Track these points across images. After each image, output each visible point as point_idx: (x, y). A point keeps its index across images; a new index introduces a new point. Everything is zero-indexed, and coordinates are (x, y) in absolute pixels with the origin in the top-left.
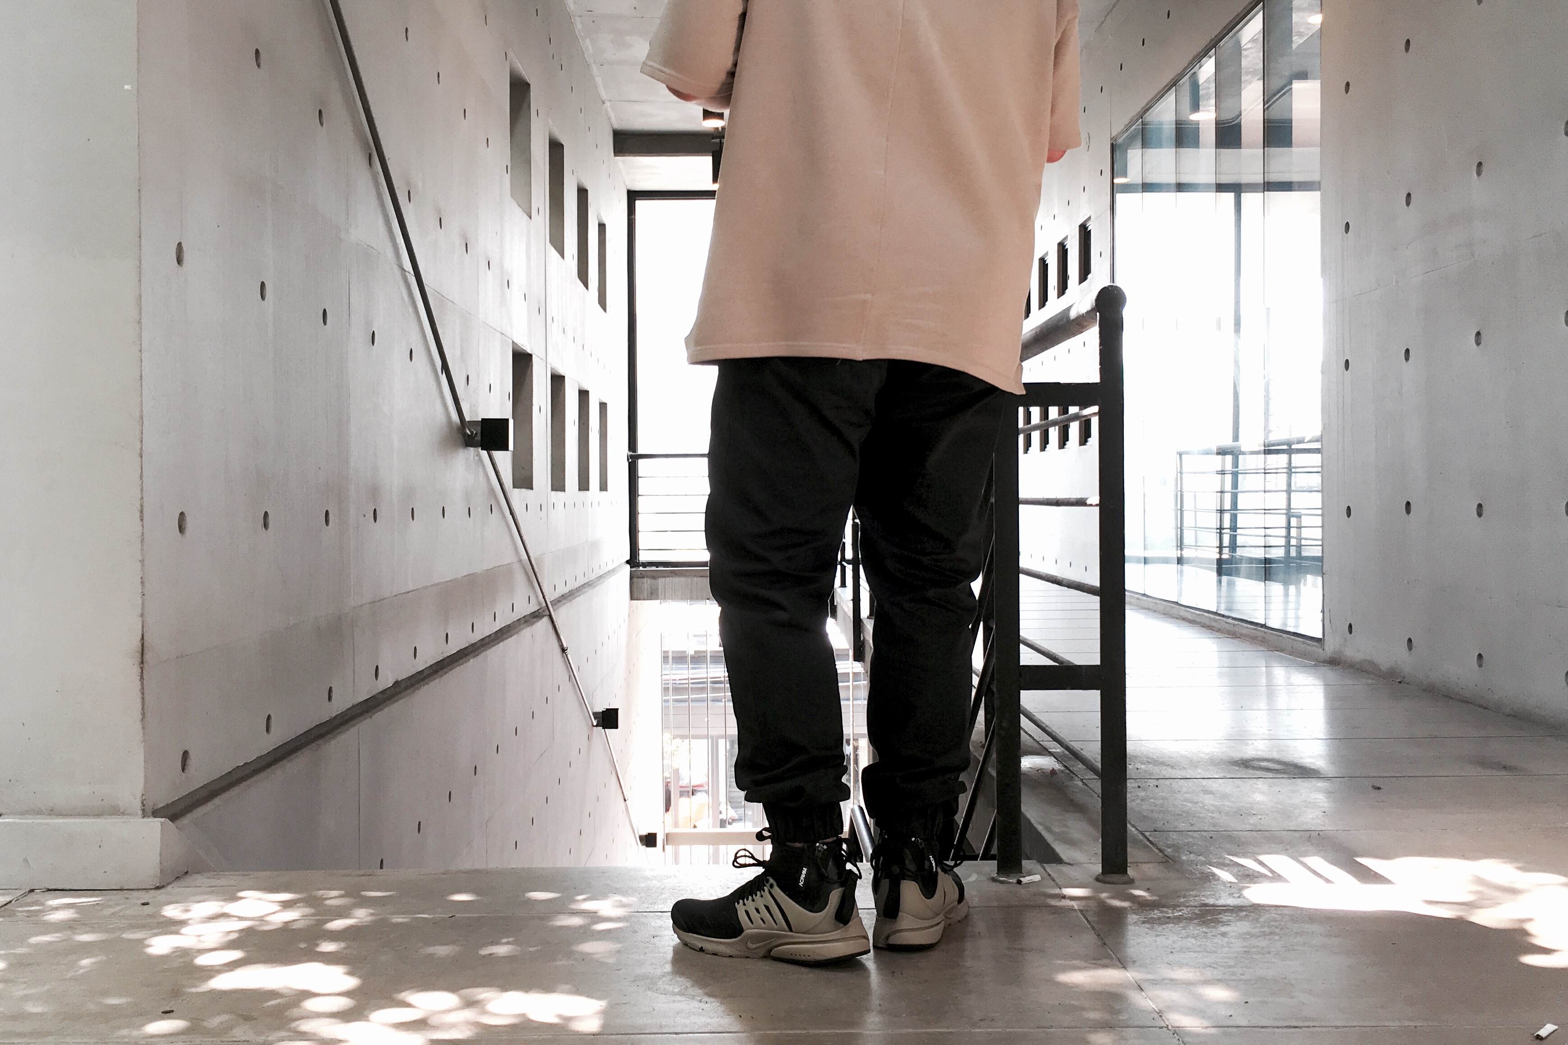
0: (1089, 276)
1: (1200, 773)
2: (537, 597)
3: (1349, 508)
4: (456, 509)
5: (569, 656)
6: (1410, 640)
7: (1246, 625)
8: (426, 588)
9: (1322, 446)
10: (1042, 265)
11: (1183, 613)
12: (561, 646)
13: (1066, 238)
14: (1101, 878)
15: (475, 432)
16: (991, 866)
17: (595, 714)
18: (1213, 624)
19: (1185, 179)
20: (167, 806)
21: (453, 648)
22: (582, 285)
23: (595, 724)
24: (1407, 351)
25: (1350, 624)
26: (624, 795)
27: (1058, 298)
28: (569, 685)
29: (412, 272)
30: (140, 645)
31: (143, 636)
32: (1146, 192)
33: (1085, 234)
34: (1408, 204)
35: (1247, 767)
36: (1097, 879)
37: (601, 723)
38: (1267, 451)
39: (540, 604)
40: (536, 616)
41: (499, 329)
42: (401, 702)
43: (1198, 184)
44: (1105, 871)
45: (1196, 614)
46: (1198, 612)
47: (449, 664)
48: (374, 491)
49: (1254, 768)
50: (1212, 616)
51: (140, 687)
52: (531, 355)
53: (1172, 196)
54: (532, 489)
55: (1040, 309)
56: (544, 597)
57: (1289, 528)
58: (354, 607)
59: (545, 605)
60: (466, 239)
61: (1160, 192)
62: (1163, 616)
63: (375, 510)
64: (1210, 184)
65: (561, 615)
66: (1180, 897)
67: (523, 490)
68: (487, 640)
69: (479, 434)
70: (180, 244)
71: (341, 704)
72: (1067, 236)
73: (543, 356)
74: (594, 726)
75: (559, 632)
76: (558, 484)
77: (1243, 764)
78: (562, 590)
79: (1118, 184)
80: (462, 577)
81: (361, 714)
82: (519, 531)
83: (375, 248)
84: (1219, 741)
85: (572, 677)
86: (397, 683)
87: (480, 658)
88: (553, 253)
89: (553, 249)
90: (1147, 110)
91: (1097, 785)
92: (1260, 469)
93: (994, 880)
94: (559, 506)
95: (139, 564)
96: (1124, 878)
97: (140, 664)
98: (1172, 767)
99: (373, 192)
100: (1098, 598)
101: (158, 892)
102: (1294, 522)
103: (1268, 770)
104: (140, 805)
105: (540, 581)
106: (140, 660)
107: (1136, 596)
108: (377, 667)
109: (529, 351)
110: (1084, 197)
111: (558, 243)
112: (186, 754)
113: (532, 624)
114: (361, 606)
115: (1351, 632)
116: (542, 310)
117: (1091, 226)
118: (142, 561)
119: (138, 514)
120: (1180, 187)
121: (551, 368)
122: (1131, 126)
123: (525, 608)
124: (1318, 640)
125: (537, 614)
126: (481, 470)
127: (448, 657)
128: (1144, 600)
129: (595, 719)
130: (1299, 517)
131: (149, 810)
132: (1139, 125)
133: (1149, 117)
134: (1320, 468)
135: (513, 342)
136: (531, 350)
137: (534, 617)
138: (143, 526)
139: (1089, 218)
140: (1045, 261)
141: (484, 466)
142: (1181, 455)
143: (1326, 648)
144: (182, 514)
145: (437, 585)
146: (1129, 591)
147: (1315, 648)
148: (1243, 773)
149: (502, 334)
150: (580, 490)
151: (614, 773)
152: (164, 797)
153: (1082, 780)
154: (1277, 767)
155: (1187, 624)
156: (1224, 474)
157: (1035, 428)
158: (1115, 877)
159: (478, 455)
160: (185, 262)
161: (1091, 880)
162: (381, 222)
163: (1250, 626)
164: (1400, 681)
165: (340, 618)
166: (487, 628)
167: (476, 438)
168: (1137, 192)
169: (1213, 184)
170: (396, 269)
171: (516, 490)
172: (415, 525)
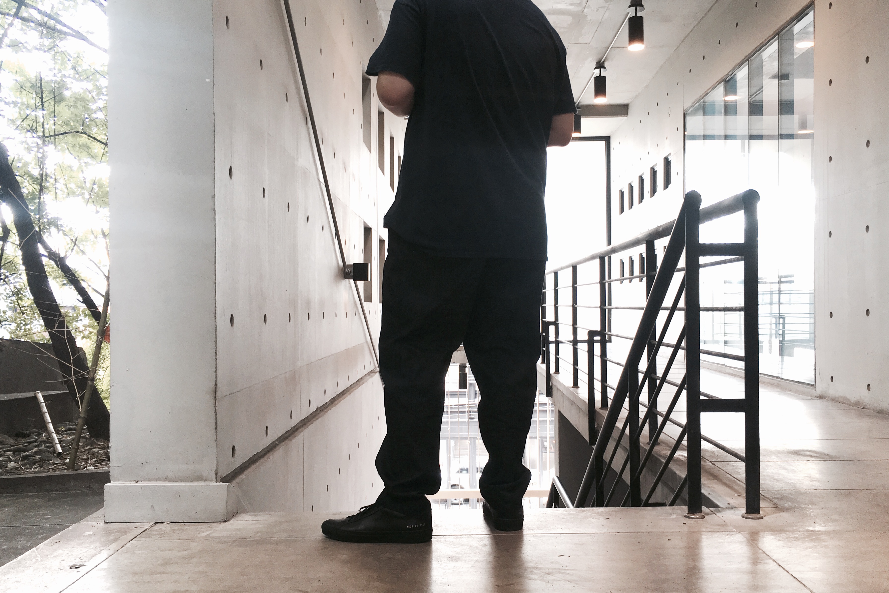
0: (670, 186)
2: (374, 363)
3: (831, 313)
4: (341, 314)
6: (869, 385)
7: (767, 377)
8: (329, 356)
10: (641, 180)
13: (656, 165)
14: (745, 515)
15: (350, 271)
16: (684, 510)
19: (729, 133)
20: (226, 476)
21: (340, 390)
24: (867, 227)
25: (832, 376)
27: (651, 197)
29: (324, 182)
30: (214, 387)
31: (216, 382)
32: (705, 140)
33: (667, 163)
34: (868, 146)
35: (799, 455)
36: (743, 516)
38: (780, 282)
39: (375, 365)
41: (359, 215)
42: (320, 419)
44: (747, 512)
47: (338, 399)
48: (308, 303)
49: (803, 455)
51: (214, 411)
52: (371, 229)
53: (722, 141)
54: (372, 302)
55: (639, 204)
58: (300, 367)
60: (345, 164)
63: (309, 314)
64: (745, 135)
66: (792, 526)
67: (368, 303)
68: (354, 385)
69: (352, 272)
70: (231, 167)
71: (296, 420)
72: (656, 164)
73: (376, 229)
77: (796, 453)
79: (688, 136)
80: (343, 350)
81: (304, 425)
82: (367, 326)
83: (308, 169)
86: (317, 408)
87: (352, 395)
88: (380, 172)
89: (380, 170)
90: (707, 94)
93: (685, 517)
95: (214, 342)
96: (758, 516)
97: (214, 398)
99: (308, 138)
100: (744, 364)
101: (226, 523)
103: (811, 456)
104: (214, 475)
106: (214, 396)
108: (310, 400)
109: (371, 227)
110: (667, 142)
111: (382, 167)
112: (234, 448)
113: (372, 376)
114: (303, 366)
115: (832, 380)
116: (376, 204)
117: (671, 159)
118: (216, 341)
119: (214, 315)
121: (380, 237)
122: (696, 103)
123: (369, 368)
124: (812, 385)
125: (373, 371)
126: (351, 292)
127: (338, 394)
131: (219, 478)
132: (701, 103)
133: (708, 99)
134: (812, 291)
135: (364, 221)
138: (216, 322)
139: (670, 154)
140: (642, 178)
141: (352, 289)
143: (817, 389)
144: (232, 316)
145: (333, 355)
148: (796, 457)
149: (359, 217)
152: (226, 470)
154: (815, 455)
158: (755, 515)
159: (350, 283)
160: (233, 177)
161: (740, 517)
162: (311, 155)
163: (770, 377)
164: (863, 408)
165: (295, 372)
166: (353, 379)
167: (351, 274)
168: (700, 140)
169: (747, 135)
170: (317, 180)
171: (365, 302)
172: (324, 321)
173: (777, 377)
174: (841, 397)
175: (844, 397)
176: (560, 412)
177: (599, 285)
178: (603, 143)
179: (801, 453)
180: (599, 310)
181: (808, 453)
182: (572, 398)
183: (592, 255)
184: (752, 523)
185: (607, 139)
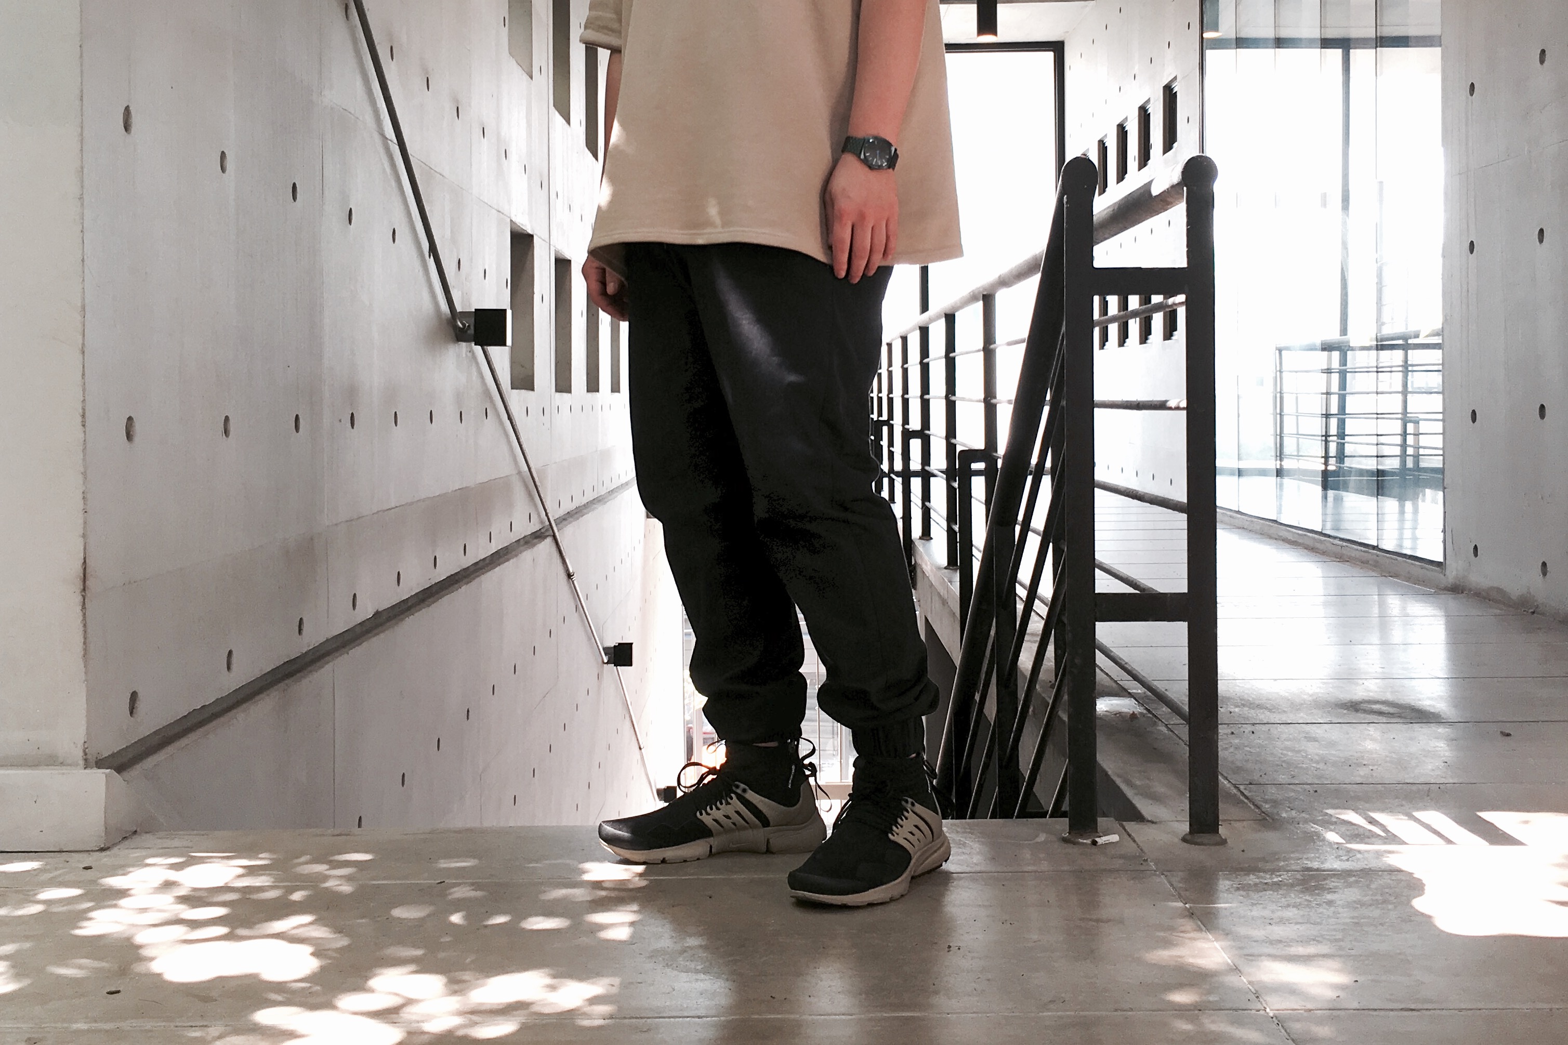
0: (1175, 145)
1: (1302, 718)
2: (539, 516)
3: (1474, 413)
4: (445, 414)
5: (575, 582)
6: (1544, 564)
7: (1355, 547)
8: (412, 504)
9: (1443, 341)
10: (1121, 133)
11: (1283, 533)
12: (567, 570)
13: (1148, 101)
14: (1189, 837)
15: (467, 325)
16: (1062, 824)
17: (604, 649)
18: (1318, 545)
19: (1284, 33)
20: (113, 755)
21: (442, 573)
22: (590, 155)
23: (606, 661)
24: (1541, 231)
25: (1476, 545)
26: (639, 743)
27: (1139, 170)
28: (576, 615)
29: (395, 141)
30: (81, 571)
31: (85, 558)
32: (1239, 48)
33: (1170, 96)
34: (1542, 61)
35: (1357, 710)
36: (1184, 840)
37: (613, 661)
38: (1379, 347)
39: (542, 522)
40: (538, 536)
41: (496, 208)
42: (382, 636)
43: (1300, 40)
44: (1192, 831)
45: (1298, 534)
46: (1300, 532)
47: (437, 593)
48: (352, 392)
49: (1365, 711)
50: (1316, 536)
51: (81, 618)
52: (532, 236)
53: (1271, 52)
54: (533, 389)
55: (1118, 183)
56: (547, 515)
57: (1404, 434)
58: (328, 526)
59: (548, 523)
60: (457, 101)
61: (1257, 48)
62: (1259, 536)
63: (352, 414)
64: (1314, 40)
65: (566, 536)
66: (1278, 859)
67: (523, 391)
68: (481, 564)
69: (472, 327)
70: (127, 109)
71: (313, 637)
72: (1149, 99)
73: (546, 237)
74: (604, 663)
75: (564, 554)
76: (563, 385)
77: (1351, 706)
78: (567, 506)
79: (1208, 39)
80: (452, 491)
81: (336, 649)
82: (518, 439)
83: (353, 112)
84: (1325, 681)
85: (579, 606)
86: (377, 614)
87: (474, 583)
88: (558, 119)
89: (557, 113)
91: (1184, 731)
92: (1372, 367)
93: (1065, 840)
94: (565, 410)
95: (81, 476)
96: (1213, 838)
97: (81, 592)
98: (1270, 710)
99: (350, 49)
100: (1185, 516)
101: (104, 854)
102: (1410, 428)
103: (1381, 713)
104: (81, 754)
105: (542, 496)
106: (82, 587)
107: (1229, 513)
108: (355, 595)
109: (530, 232)
110: (1169, 53)
111: (563, 107)
112: (134, 696)
113: (534, 545)
114: (336, 525)
115: (1476, 554)
116: (545, 183)
117: (1177, 88)
118: (84, 474)
119: (80, 419)
120: (1280, 43)
121: (556, 252)
123: (524, 528)
124: (1439, 564)
125: (538, 533)
126: (474, 370)
127: (436, 584)
128: (1239, 518)
129: (606, 655)
130: (1416, 422)
131: (92, 760)
134: (1441, 367)
135: (511, 221)
136: (533, 230)
137: (536, 538)
138: (85, 432)
139: (1175, 78)
140: (1124, 128)
141: (477, 364)
142: (1280, 351)
143: (1448, 572)
144: (130, 419)
145: (424, 500)
146: (1222, 508)
147: (1434, 572)
148: (1353, 717)
149: (498, 211)
150: (588, 391)
151: (628, 718)
152: (111, 745)
153: (1166, 725)
154: (1392, 710)
155: (1288, 546)
156: (1331, 373)
157: (1113, 319)
158: (1205, 838)
159: (471, 351)
160: (134, 129)
161: (1177, 840)
162: (359, 83)
163: (1359, 548)
164: (1533, 613)
165: (312, 539)
166: (481, 550)
167: (469, 332)
168: (1231, 48)
169: (1317, 39)
170: (377, 136)
171: (515, 391)
172: (398, 432)
173: (1374, 548)
174: (1492, 588)
175: (1499, 590)
176: (926, 618)
177: (982, 354)
178: (1048, 57)
179: (1364, 706)
180: (982, 405)
181: (1376, 707)
182: (943, 592)
183: (973, 291)
184: (1198, 854)
185: (1057, 48)
